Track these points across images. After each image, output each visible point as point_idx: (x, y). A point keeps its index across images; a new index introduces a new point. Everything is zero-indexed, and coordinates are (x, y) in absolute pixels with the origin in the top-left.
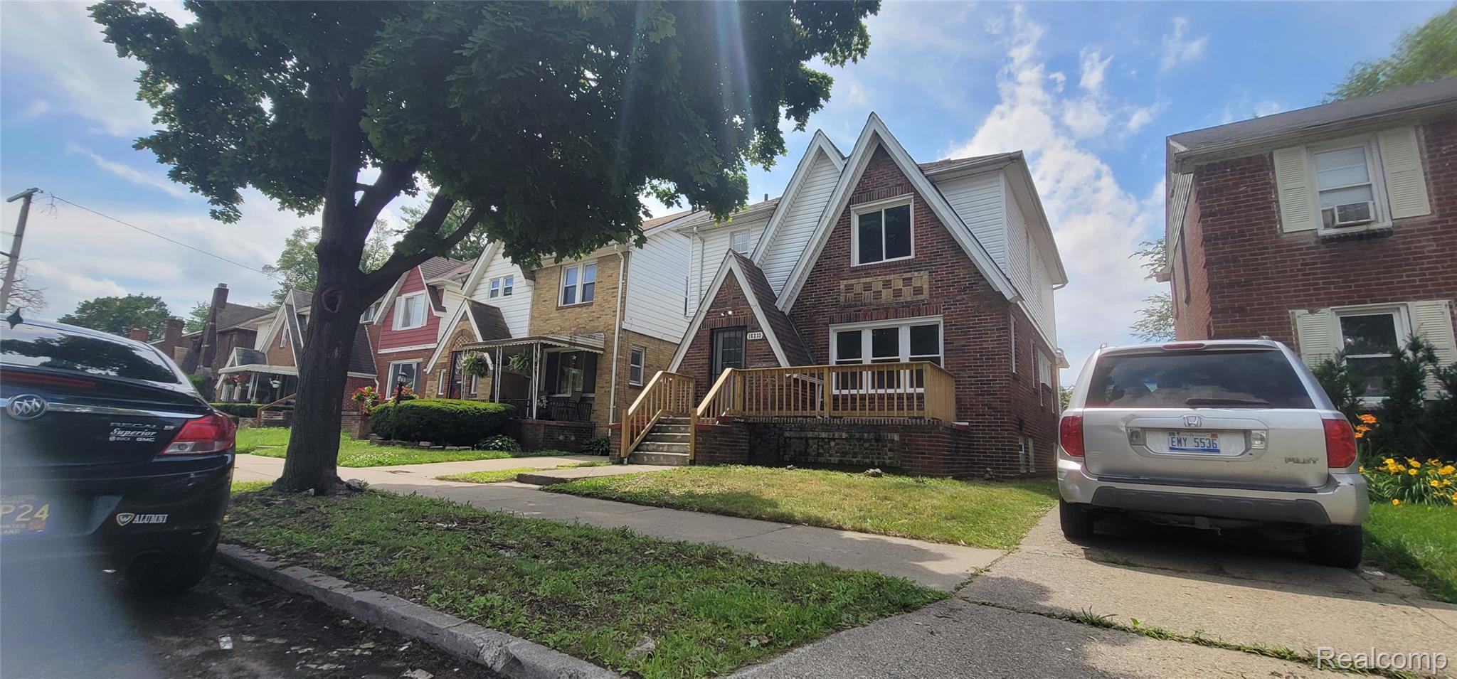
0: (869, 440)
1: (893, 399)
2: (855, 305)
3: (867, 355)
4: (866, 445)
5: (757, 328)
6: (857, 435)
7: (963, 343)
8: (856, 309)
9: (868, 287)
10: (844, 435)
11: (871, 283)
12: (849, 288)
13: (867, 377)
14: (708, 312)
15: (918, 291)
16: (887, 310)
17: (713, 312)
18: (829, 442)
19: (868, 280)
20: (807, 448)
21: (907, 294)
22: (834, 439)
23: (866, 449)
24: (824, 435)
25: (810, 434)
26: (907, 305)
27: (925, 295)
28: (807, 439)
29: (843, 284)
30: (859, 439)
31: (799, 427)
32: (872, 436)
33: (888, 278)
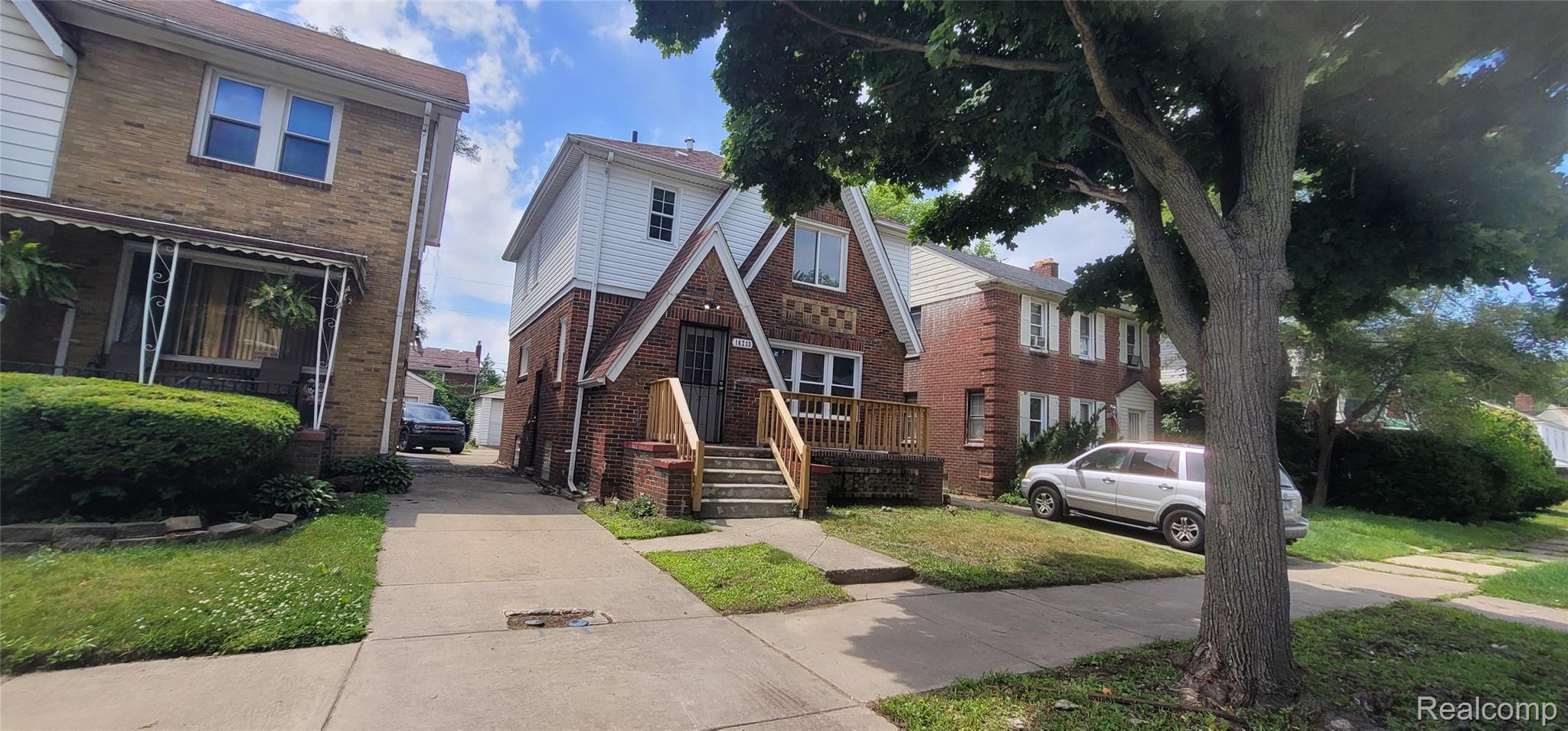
2: (797, 325)
5: (746, 334)
8: (796, 328)
9: (808, 308)
10: (878, 470)
11: (811, 305)
12: (791, 304)
15: (848, 325)
16: (823, 336)
18: (864, 477)
19: (809, 301)
21: (840, 327)
22: (868, 474)
24: (861, 470)
25: (848, 469)
26: (840, 336)
27: (853, 332)
28: (845, 473)
29: (785, 298)
33: (826, 305)
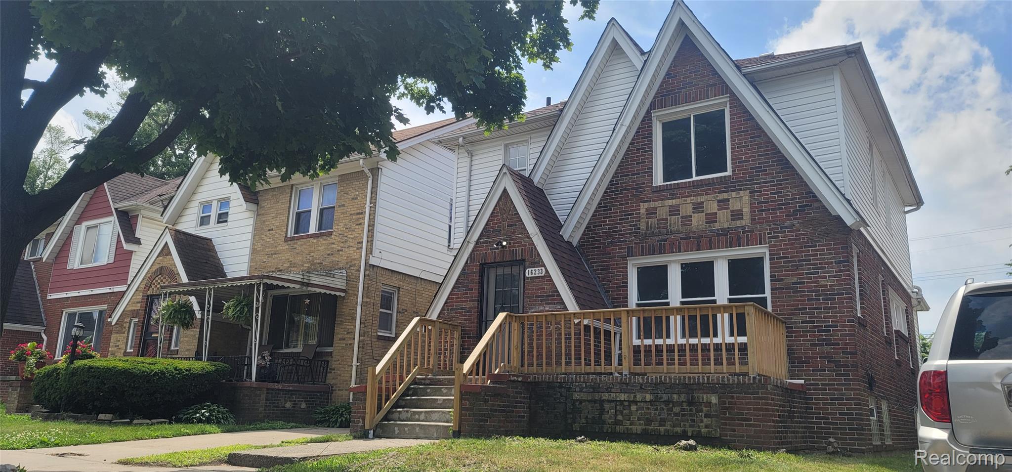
0: (680, 404)
1: (709, 350)
2: (660, 234)
3: (675, 295)
4: (677, 409)
5: (539, 263)
6: (665, 397)
7: (795, 279)
8: (661, 238)
9: (674, 211)
10: (648, 397)
11: (678, 206)
12: (651, 213)
13: (676, 322)
14: (477, 242)
15: (737, 215)
16: (698, 239)
17: (483, 243)
19: (674, 202)
20: (601, 414)
21: (724, 220)
22: (636, 402)
23: (676, 414)
24: (623, 397)
25: (606, 396)
26: (724, 232)
27: (746, 221)
28: (602, 402)
29: (643, 207)
30: (667, 402)
31: (591, 387)
32: (683, 397)
33: (699, 199)
